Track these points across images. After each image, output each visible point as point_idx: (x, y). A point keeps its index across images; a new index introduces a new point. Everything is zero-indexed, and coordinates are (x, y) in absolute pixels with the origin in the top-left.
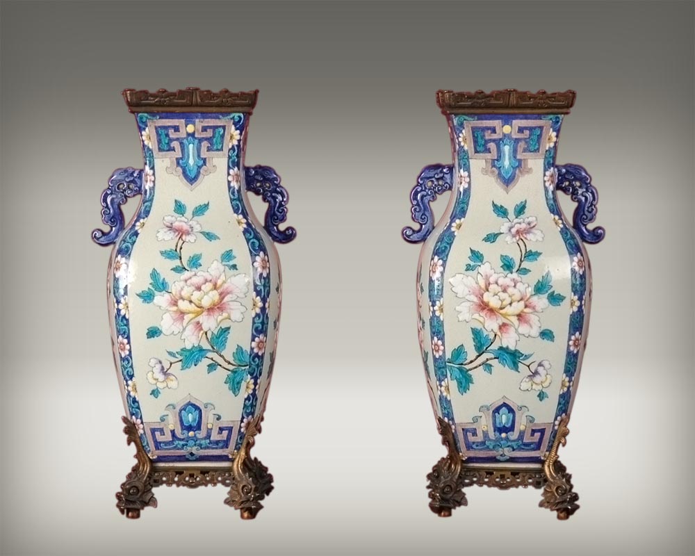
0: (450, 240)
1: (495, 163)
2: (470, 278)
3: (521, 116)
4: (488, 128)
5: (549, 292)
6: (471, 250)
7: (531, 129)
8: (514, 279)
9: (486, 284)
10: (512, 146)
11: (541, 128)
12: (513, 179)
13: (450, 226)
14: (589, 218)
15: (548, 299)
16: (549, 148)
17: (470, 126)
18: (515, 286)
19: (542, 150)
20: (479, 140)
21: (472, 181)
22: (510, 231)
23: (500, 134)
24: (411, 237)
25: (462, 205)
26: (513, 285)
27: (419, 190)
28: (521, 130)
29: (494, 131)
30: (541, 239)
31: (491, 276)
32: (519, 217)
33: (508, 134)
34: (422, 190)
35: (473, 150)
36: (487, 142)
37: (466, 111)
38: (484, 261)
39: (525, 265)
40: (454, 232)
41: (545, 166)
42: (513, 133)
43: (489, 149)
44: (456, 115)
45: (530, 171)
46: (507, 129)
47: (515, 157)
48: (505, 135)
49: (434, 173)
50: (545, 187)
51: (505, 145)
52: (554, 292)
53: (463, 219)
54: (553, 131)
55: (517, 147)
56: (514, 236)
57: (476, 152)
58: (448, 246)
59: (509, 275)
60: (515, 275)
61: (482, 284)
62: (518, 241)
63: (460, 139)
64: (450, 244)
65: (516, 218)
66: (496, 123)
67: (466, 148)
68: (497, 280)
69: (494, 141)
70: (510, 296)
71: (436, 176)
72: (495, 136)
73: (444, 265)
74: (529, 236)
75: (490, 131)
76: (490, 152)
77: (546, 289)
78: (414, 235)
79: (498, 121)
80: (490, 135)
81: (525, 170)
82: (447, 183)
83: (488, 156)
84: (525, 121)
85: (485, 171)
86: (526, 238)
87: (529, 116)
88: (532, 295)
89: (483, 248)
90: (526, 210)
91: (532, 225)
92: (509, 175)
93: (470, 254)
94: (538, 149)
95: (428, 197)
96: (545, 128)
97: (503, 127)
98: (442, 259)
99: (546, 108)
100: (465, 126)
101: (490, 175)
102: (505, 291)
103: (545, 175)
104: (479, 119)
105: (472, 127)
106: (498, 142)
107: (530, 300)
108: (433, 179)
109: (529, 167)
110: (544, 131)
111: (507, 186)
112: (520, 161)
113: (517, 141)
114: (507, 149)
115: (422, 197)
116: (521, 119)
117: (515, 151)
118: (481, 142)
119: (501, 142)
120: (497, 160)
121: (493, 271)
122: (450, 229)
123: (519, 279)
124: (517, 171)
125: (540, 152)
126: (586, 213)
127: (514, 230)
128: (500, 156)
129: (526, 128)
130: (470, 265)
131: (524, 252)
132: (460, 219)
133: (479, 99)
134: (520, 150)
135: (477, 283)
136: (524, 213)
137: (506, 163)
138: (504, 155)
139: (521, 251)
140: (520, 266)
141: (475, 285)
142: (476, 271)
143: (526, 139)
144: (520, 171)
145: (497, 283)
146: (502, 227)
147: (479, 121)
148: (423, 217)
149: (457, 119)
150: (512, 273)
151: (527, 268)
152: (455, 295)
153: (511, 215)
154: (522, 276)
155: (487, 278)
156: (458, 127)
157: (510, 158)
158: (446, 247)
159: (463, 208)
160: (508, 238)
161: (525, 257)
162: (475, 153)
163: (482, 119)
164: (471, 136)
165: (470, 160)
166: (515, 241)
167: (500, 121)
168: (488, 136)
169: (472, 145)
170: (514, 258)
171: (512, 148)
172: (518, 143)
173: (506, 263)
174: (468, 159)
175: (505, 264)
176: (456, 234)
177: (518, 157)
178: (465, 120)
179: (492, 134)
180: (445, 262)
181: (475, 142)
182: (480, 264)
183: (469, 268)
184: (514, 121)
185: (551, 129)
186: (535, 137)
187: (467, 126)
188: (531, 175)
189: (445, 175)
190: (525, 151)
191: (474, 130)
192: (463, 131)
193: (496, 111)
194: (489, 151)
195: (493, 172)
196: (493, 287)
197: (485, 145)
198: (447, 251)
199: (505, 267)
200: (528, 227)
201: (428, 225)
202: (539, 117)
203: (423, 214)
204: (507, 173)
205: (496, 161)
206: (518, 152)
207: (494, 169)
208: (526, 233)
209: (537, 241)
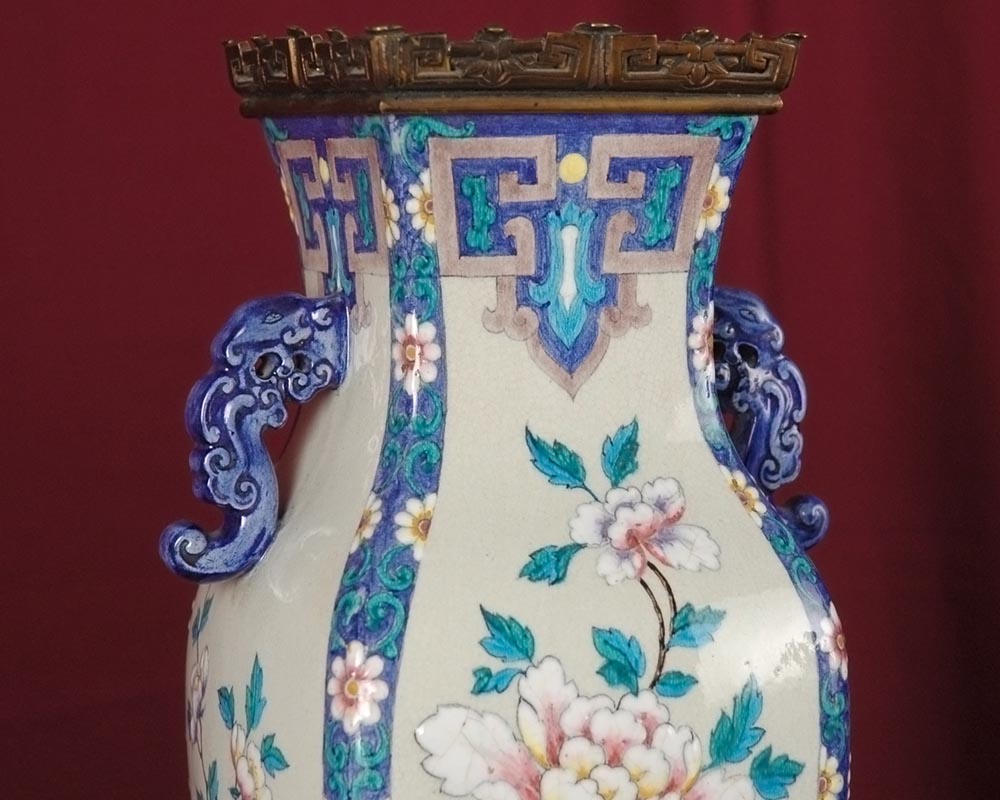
0: (402, 579)
1: (531, 290)
2: (490, 720)
3: (620, 121)
4: (510, 165)
5: (757, 751)
6: (484, 613)
7: (651, 166)
8: (644, 717)
9: (549, 738)
10: (587, 227)
11: (684, 162)
12: (590, 344)
13: (387, 526)
14: (782, 470)
15: (751, 777)
16: (707, 232)
17: (449, 157)
18: (648, 742)
19: (683, 243)
20: (478, 207)
21: (449, 358)
22: (605, 535)
23: (548, 186)
24: (203, 561)
25: (419, 447)
26: (643, 736)
27: (227, 389)
28: (618, 170)
29: (529, 174)
30: (711, 562)
31: (566, 707)
32: (624, 484)
33: (575, 186)
34: (237, 391)
35: (454, 243)
36: (503, 214)
37: (444, 101)
38: (538, 655)
39: (677, 660)
40: (408, 547)
41: (690, 299)
42: (591, 183)
43: (511, 238)
44: (402, 115)
45: (641, 316)
46: (573, 167)
47: (595, 268)
48: (565, 189)
49: (280, 325)
50: (692, 371)
51: (563, 225)
52: (769, 750)
53: (431, 499)
54: (722, 174)
55: (603, 230)
56: (623, 555)
57: (466, 250)
58: (398, 604)
59: (630, 702)
60: (647, 701)
61: (537, 739)
62: (641, 571)
63: (412, 206)
64: (405, 594)
65: (615, 485)
66: (536, 146)
67: (430, 236)
68: (589, 722)
69: (527, 209)
70: (633, 779)
71: (288, 339)
72: (532, 194)
73: (390, 677)
74: (674, 553)
75: (514, 176)
76: (514, 252)
77: (746, 743)
78: (213, 554)
79: (544, 138)
80: (516, 191)
81: (630, 313)
82: (325, 361)
83: (506, 265)
84: (634, 136)
85: (493, 321)
86: (663, 561)
87: (647, 120)
88: (703, 770)
89: (527, 603)
90: (641, 457)
91: (673, 510)
92: (577, 332)
93: (482, 630)
94: (671, 237)
95: (261, 414)
96: (696, 162)
97: (559, 158)
98: (381, 653)
99: (711, 91)
100: (431, 159)
101: (513, 332)
102: (614, 760)
103: (690, 330)
104: (481, 132)
105: (454, 162)
106: (542, 215)
107: (699, 789)
108: (279, 349)
109: (641, 300)
110: (693, 171)
111: (571, 372)
112: (611, 281)
113: (605, 208)
114: (569, 239)
115: (240, 415)
116: (622, 130)
117: (596, 247)
118: (483, 213)
119: (552, 214)
120: (537, 280)
121: (570, 691)
122: (391, 535)
123: (660, 714)
124: (602, 319)
125: (677, 246)
126: (776, 451)
127: (618, 533)
128: (547, 266)
129: (635, 164)
130: (488, 673)
131: (667, 614)
132: (420, 497)
133: (490, 56)
134: (612, 241)
135: (518, 738)
136: (636, 466)
137: (567, 288)
138: (561, 259)
139: (657, 609)
140: (660, 667)
141: (512, 748)
142: (510, 695)
143: (633, 201)
144: (612, 318)
145: (587, 733)
146: (575, 523)
147: (482, 139)
148: (244, 487)
149: (405, 129)
150: (636, 694)
151: (685, 672)
152: (435, 785)
153: (596, 475)
154: (671, 701)
155: (552, 719)
156: (405, 160)
157: (578, 272)
158: (389, 607)
159: (424, 456)
160: (608, 564)
161: (673, 633)
162: (462, 254)
163: (494, 134)
164: (451, 195)
165: (444, 281)
166: (631, 572)
167: (553, 137)
168: (510, 190)
169: (453, 228)
170: (638, 637)
171: (586, 235)
172: (608, 216)
173: (614, 656)
174: (435, 276)
175: (611, 663)
176: (418, 554)
177: (608, 267)
178: (432, 134)
179: (525, 187)
180: (392, 663)
181: (464, 215)
182: (523, 665)
183: (485, 682)
184: (597, 139)
185: (716, 169)
186: (662, 197)
187: (439, 158)
188: (646, 329)
189: (318, 334)
190: (629, 244)
191: (462, 170)
192: (425, 177)
193: (544, 102)
194: (508, 246)
195: (522, 323)
196: (576, 751)
197: (495, 227)
198: (397, 622)
199: (613, 674)
200: (661, 518)
201: (258, 514)
202: (680, 123)
203: (246, 477)
204: (569, 323)
205: (532, 285)
206: (607, 251)
207: (526, 311)
208: (660, 542)
209: (701, 567)
